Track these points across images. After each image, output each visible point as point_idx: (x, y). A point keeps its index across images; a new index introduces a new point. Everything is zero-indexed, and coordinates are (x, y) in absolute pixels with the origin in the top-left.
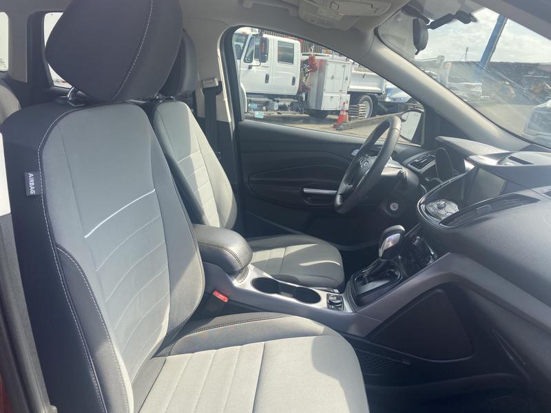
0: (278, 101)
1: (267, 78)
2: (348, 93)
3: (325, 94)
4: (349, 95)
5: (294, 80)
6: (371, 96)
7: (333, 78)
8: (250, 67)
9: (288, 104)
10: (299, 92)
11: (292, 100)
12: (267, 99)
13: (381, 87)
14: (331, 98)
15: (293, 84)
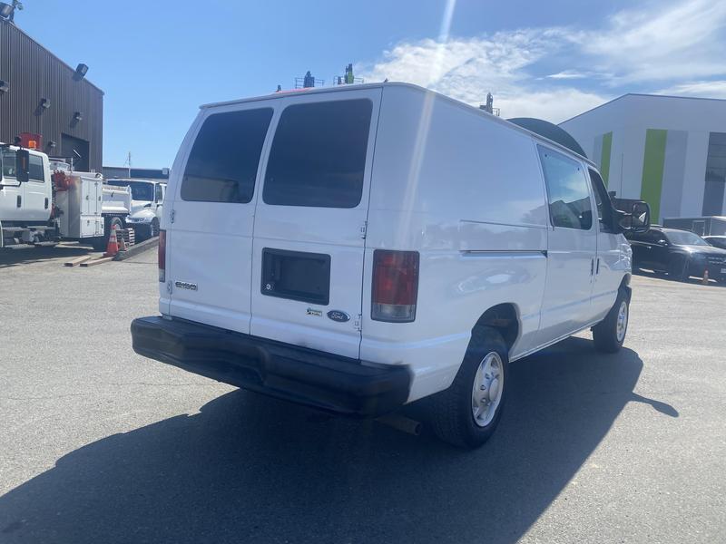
0: (33, 230)
1: (19, 199)
2: (103, 215)
3: (82, 219)
4: (103, 218)
5: (47, 201)
6: (120, 217)
7: (87, 198)
8: (1, 188)
9: (42, 232)
10: (52, 218)
11: (46, 227)
12: (20, 229)
13: (126, 206)
14: (88, 222)
15: (46, 207)
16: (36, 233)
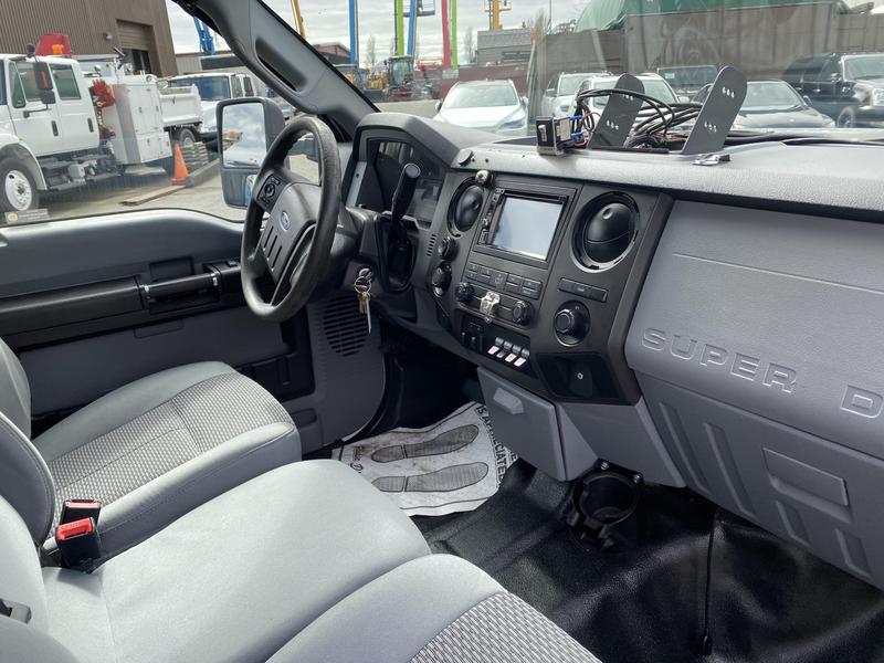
0: (81, 162)
1: (54, 127)
2: (166, 129)
3: (139, 138)
4: (167, 133)
5: (90, 123)
6: (191, 129)
7: (140, 110)
8: (26, 115)
9: (94, 163)
10: (102, 143)
11: (98, 156)
12: (64, 163)
14: (148, 141)
15: (92, 130)
16: (86, 164)
